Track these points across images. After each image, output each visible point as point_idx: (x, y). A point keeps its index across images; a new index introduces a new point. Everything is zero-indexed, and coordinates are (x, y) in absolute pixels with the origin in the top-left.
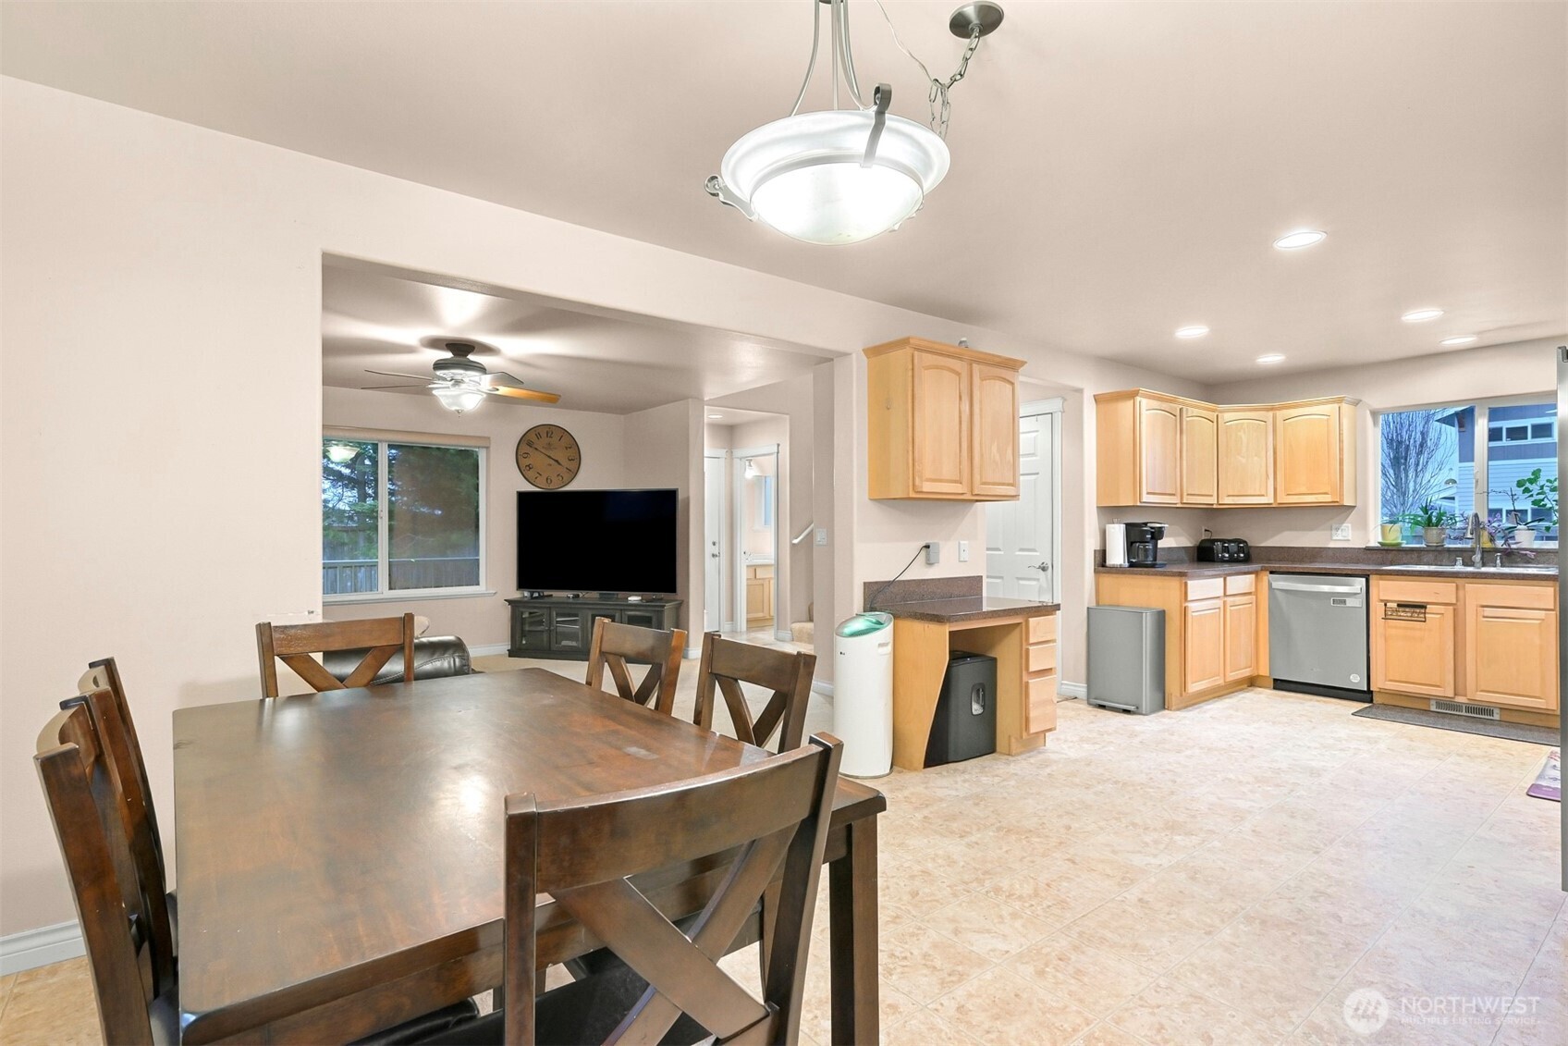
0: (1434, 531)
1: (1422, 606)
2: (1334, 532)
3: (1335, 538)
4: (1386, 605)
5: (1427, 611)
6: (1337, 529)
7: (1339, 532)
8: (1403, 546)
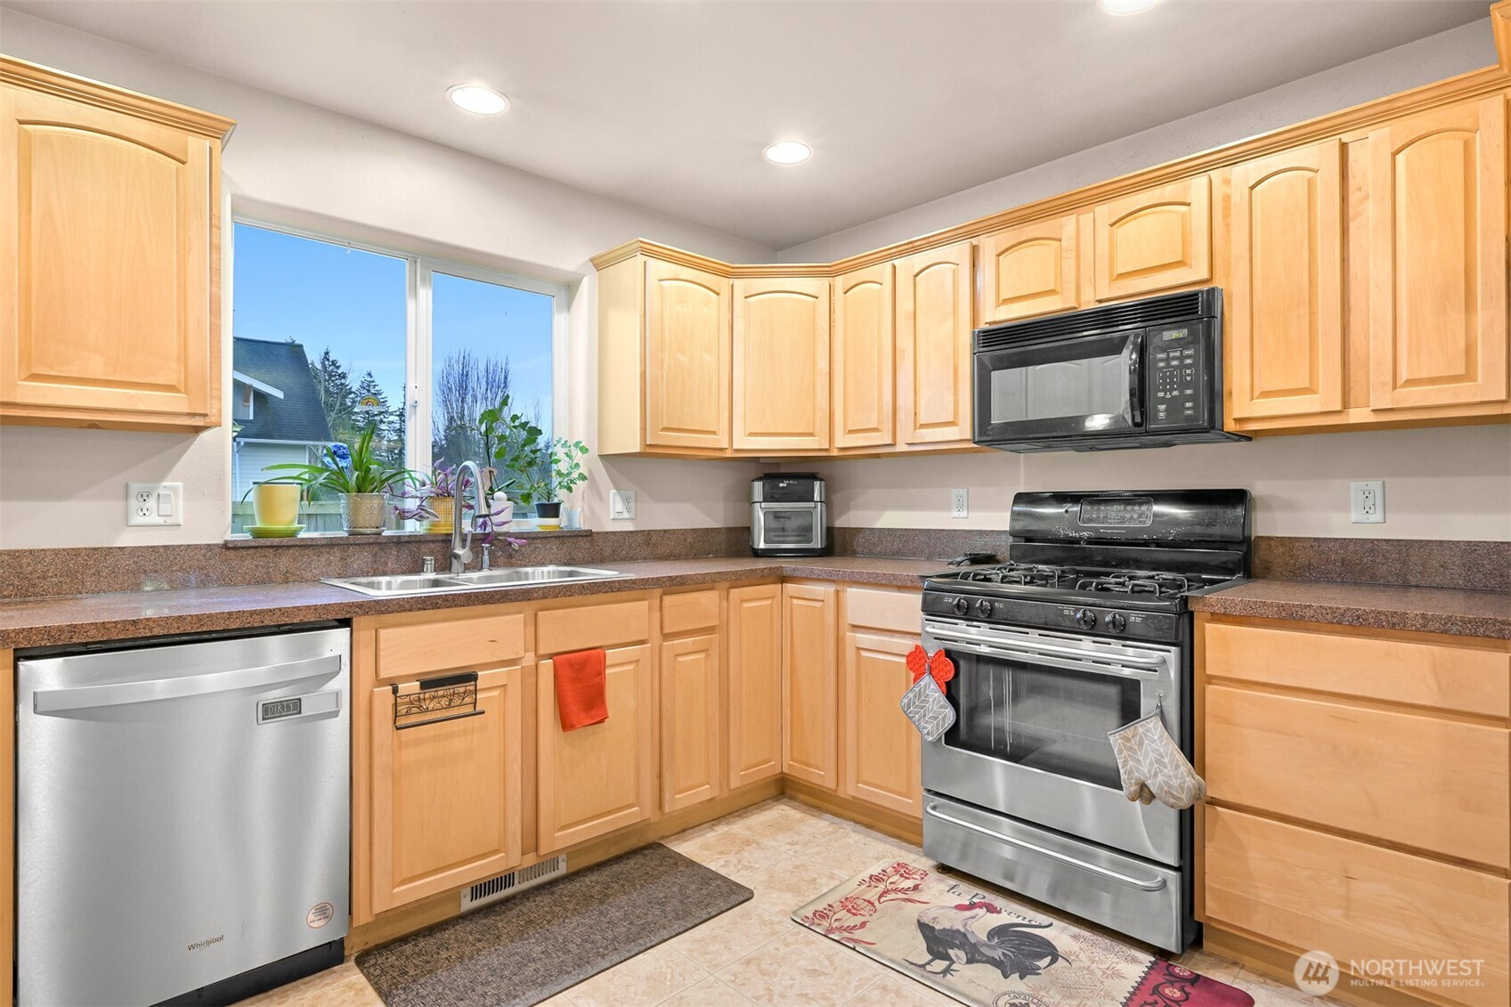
0: (372, 503)
1: (468, 677)
2: (134, 503)
3: (137, 519)
4: (395, 691)
5: (480, 684)
6: (144, 496)
7: (151, 503)
8: (302, 535)
